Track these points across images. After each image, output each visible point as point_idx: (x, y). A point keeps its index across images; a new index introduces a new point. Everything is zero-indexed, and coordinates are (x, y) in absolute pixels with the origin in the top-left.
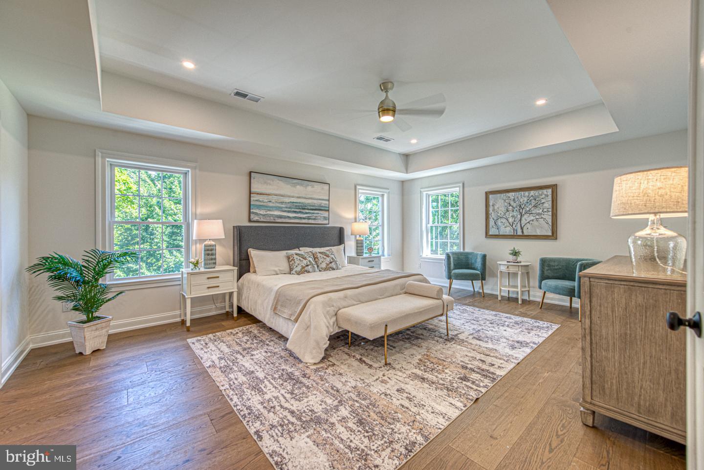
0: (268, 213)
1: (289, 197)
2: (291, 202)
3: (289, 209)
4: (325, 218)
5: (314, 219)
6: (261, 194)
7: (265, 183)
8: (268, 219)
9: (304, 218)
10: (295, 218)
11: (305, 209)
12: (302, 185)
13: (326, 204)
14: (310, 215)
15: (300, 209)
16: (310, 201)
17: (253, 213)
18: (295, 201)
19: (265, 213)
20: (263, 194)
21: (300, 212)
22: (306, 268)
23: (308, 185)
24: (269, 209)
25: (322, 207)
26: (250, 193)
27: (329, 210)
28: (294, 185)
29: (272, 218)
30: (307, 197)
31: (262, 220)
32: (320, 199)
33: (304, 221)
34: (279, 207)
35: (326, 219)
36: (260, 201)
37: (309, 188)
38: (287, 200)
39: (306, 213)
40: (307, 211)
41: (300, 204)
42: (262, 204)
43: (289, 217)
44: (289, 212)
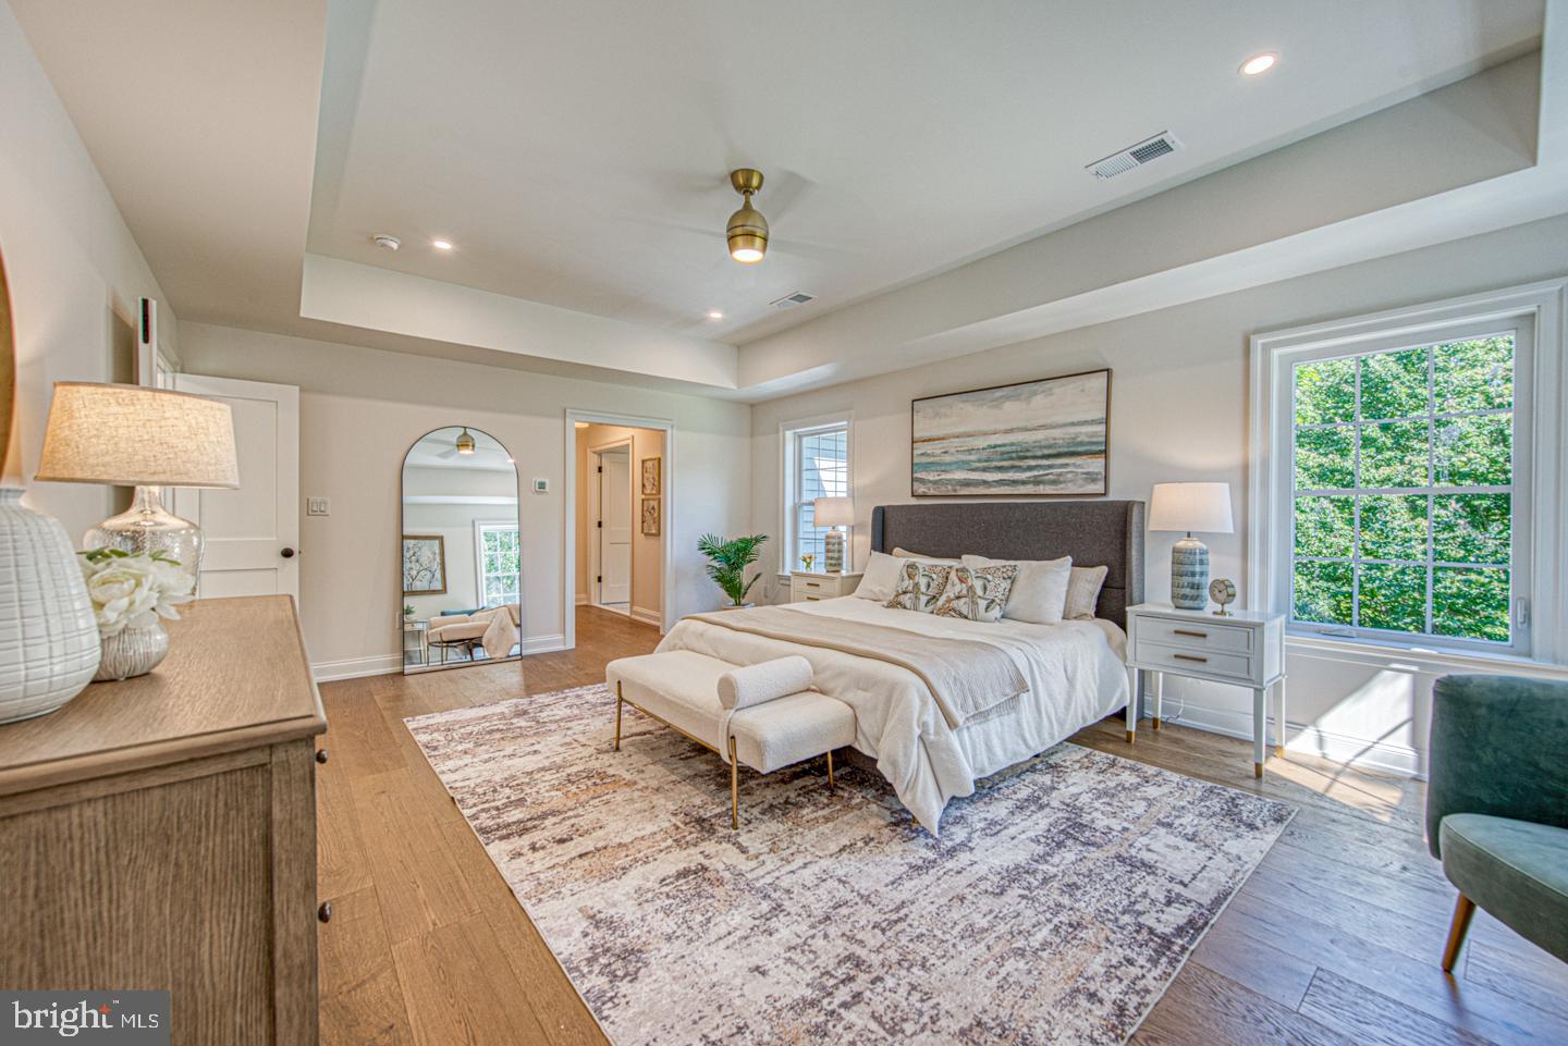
0: (943, 477)
1: (985, 434)
2: (990, 447)
3: (985, 464)
4: (1091, 478)
5: (1054, 482)
6: (930, 440)
7: (937, 415)
8: (943, 490)
9: (1024, 483)
10: (1001, 483)
11: (1027, 458)
12: (1016, 397)
13: (1095, 434)
14: (1041, 472)
15: (1012, 459)
16: (1040, 435)
17: (918, 480)
18: (999, 442)
19: (937, 478)
20: (934, 440)
21: (1013, 467)
23: (1035, 393)
24: (943, 468)
25: (1081, 444)
26: (913, 441)
27: (1105, 452)
28: (998, 403)
29: (950, 487)
30: (1029, 425)
31: (932, 492)
32: (1073, 424)
33: (1022, 490)
34: (963, 462)
35: (1094, 480)
36: (928, 455)
37: (1039, 400)
38: (981, 442)
39: (1030, 468)
40: (1033, 463)
41: (1014, 448)
42: (931, 459)
43: (985, 483)
44: (985, 470)
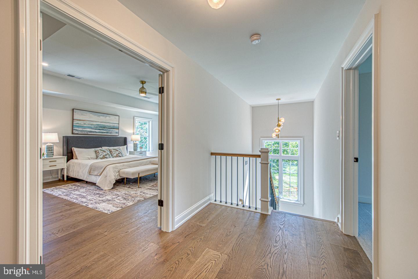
0: (84, 129)
1: (96, 122)
2: (97, 125)
3: (96, 128)
4: (116, 133)
5: (110, 133)
6: (79, 120)
7: (82, 115)
8: (83, 133)
9: (105, 133)
10: (99, 132)
11: (105, 128)
12: (103, 116)
13: (117, 126)
14: (108, 131)
15: (102, 128)
16: (108, 124)
17: (75, 130)
18: (99, 124)
19: (82, 130)
20: (81, 120)
21: (102, 129)
22: (106, 156)
23: (107, 116)
24: (84, 128)
25: (115, 127)
26: (73, 119)
27: (119, 129)
28: (99, 116)
29: (86, 132)
30: (106, 122)
31: (80, 133)
32: (114, 123)
34: (90, 127)
35: (117, 133)
36: (79, 124)
37: (108, 118)
38: (95, 123)
39: (106, 130)
40: (106, 129)
41: (102, 126)
42: (80, 125)
43: (96, 132)
44: (96, 129)
